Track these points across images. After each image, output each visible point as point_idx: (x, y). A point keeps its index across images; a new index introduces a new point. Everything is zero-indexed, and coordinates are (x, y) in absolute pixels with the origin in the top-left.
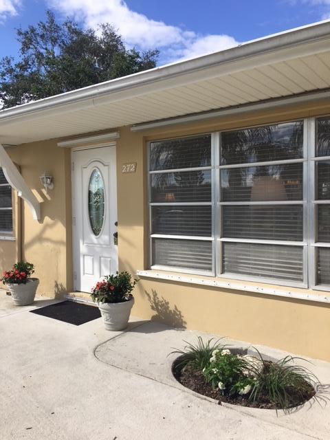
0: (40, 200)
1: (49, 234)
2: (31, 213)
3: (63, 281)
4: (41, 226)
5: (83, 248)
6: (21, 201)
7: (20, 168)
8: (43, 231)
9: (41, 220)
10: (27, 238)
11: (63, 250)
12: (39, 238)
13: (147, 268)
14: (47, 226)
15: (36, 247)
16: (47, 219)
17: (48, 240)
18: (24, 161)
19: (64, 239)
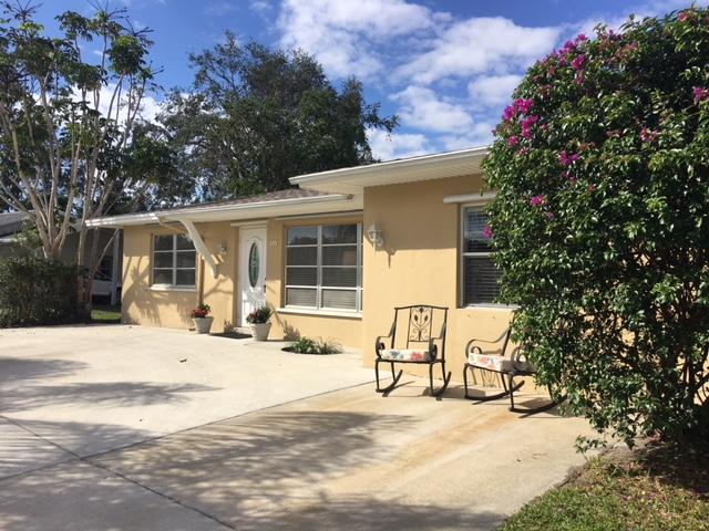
0: (217, 262)
1: (222, 287)
2: (209, 272)
3: (230, 319)
4: (216, 281)
5: (244, 297)
6: (203, 262)
7: (203, 239)
8: (217, 285)
9: (216, 277)
10: (206, 291)
11: (231, 297)
12: (215, 290)
13: (282, 306)
14: (221, 281)
15: (212, 296)
16: (221, 276)
17: (220, 291)
18: (207, 235)
19: (232, 289)
